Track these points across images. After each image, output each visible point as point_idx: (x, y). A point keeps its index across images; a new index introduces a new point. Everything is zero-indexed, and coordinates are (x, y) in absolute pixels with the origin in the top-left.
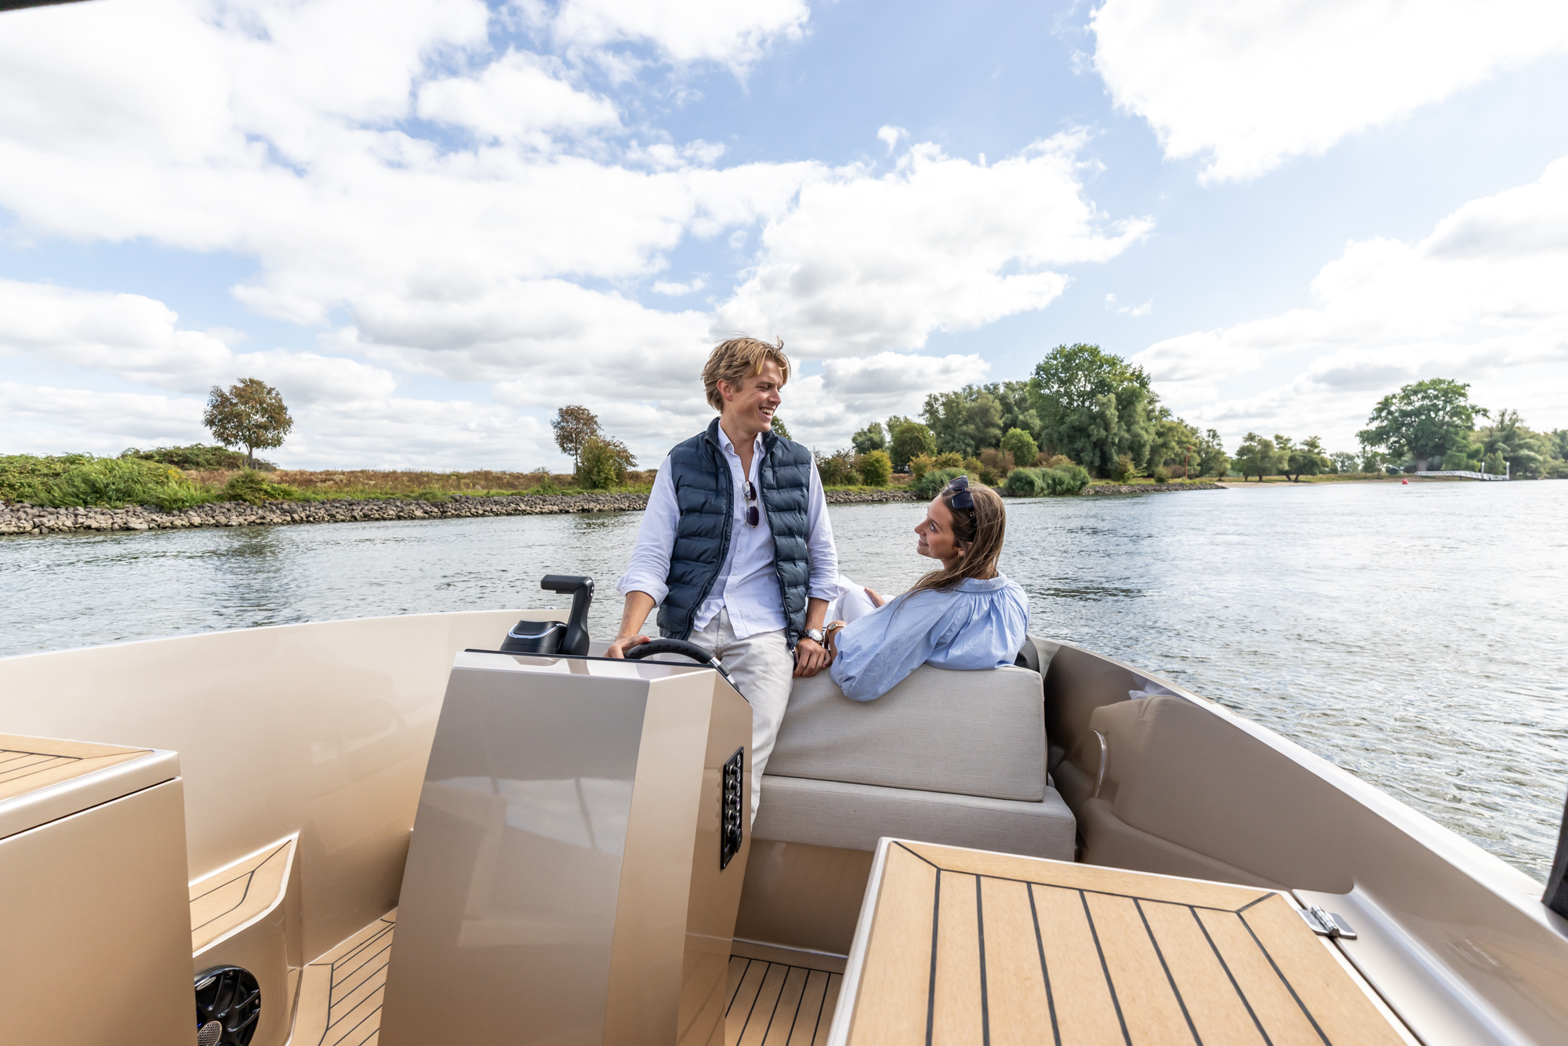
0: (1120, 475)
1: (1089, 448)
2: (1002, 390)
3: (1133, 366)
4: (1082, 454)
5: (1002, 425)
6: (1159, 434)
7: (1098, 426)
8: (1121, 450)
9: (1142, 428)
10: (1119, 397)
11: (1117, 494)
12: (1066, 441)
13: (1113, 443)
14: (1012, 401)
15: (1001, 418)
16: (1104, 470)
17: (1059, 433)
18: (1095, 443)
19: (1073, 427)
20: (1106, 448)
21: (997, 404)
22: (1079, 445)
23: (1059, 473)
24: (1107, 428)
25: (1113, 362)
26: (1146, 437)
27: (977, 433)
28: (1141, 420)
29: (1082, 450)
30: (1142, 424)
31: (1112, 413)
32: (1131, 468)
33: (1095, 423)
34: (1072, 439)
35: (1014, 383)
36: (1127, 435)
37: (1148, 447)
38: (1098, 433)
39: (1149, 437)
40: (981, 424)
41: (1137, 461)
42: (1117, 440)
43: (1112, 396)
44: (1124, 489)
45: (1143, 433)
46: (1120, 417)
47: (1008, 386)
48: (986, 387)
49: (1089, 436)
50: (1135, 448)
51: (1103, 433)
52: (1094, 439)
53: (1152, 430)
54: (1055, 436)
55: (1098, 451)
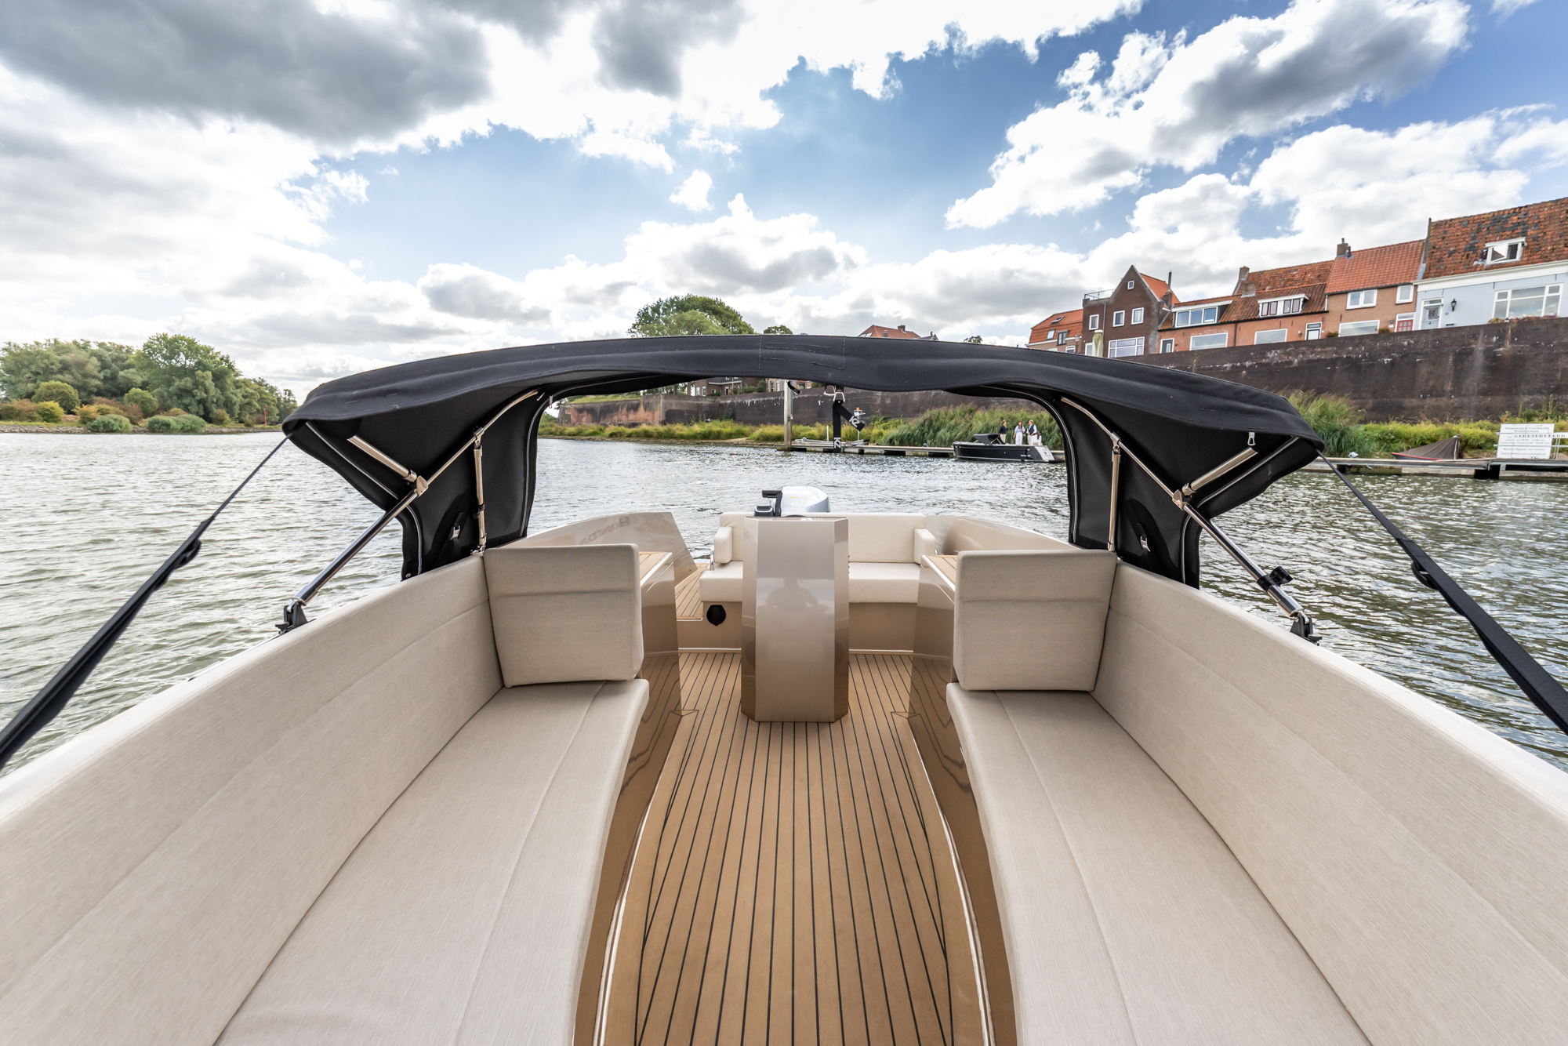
0: (220, 421)
1: (195, 403)
2: (94, 347)
3: (222, 354)
4: (189, 407)
5: (102, 378)
6: (245, 397)
7: (201, 390)
8: (218, 406)
9: (233, 393)
10: (214, 374)
11: (222, 433)
12: (175, 398)
13: (213, 402)
14: (109, 359)
15: (99, 372)
16: (207, 417)
17: (169, 392)
18: (198, 401)
19: (180, 389)
20: (207, 405)
21: (94, 360)
22: (186, 401)
23: (184, 421)
24: (206, 392)
25: (208, 350)
26: (235, 399)
27: (76, 383)
28: (232, 389)
29: (189, 405)
30: (232, 391)
31: (209, 383)
32: (227, 417)
33: (197, 388)
34: (179, 397)
35: (107, 343)
36: (222, 398)
37: (238, 405)
38: (200, 394)
39: (238, 398)
40: (78, 375)
41: (230, 412)
42: (215, 400)
43: (209, 373)
44: (224, 430)
45: (233, 396)
46: (216, 386)
47: (101, 345)
48: (75, 342)
49: (194, 396)
50: (228, 405)
51: (204, 395)
52: (198, 398)
53: (240, 395)
54: (165, 394)
55: (201, 406)
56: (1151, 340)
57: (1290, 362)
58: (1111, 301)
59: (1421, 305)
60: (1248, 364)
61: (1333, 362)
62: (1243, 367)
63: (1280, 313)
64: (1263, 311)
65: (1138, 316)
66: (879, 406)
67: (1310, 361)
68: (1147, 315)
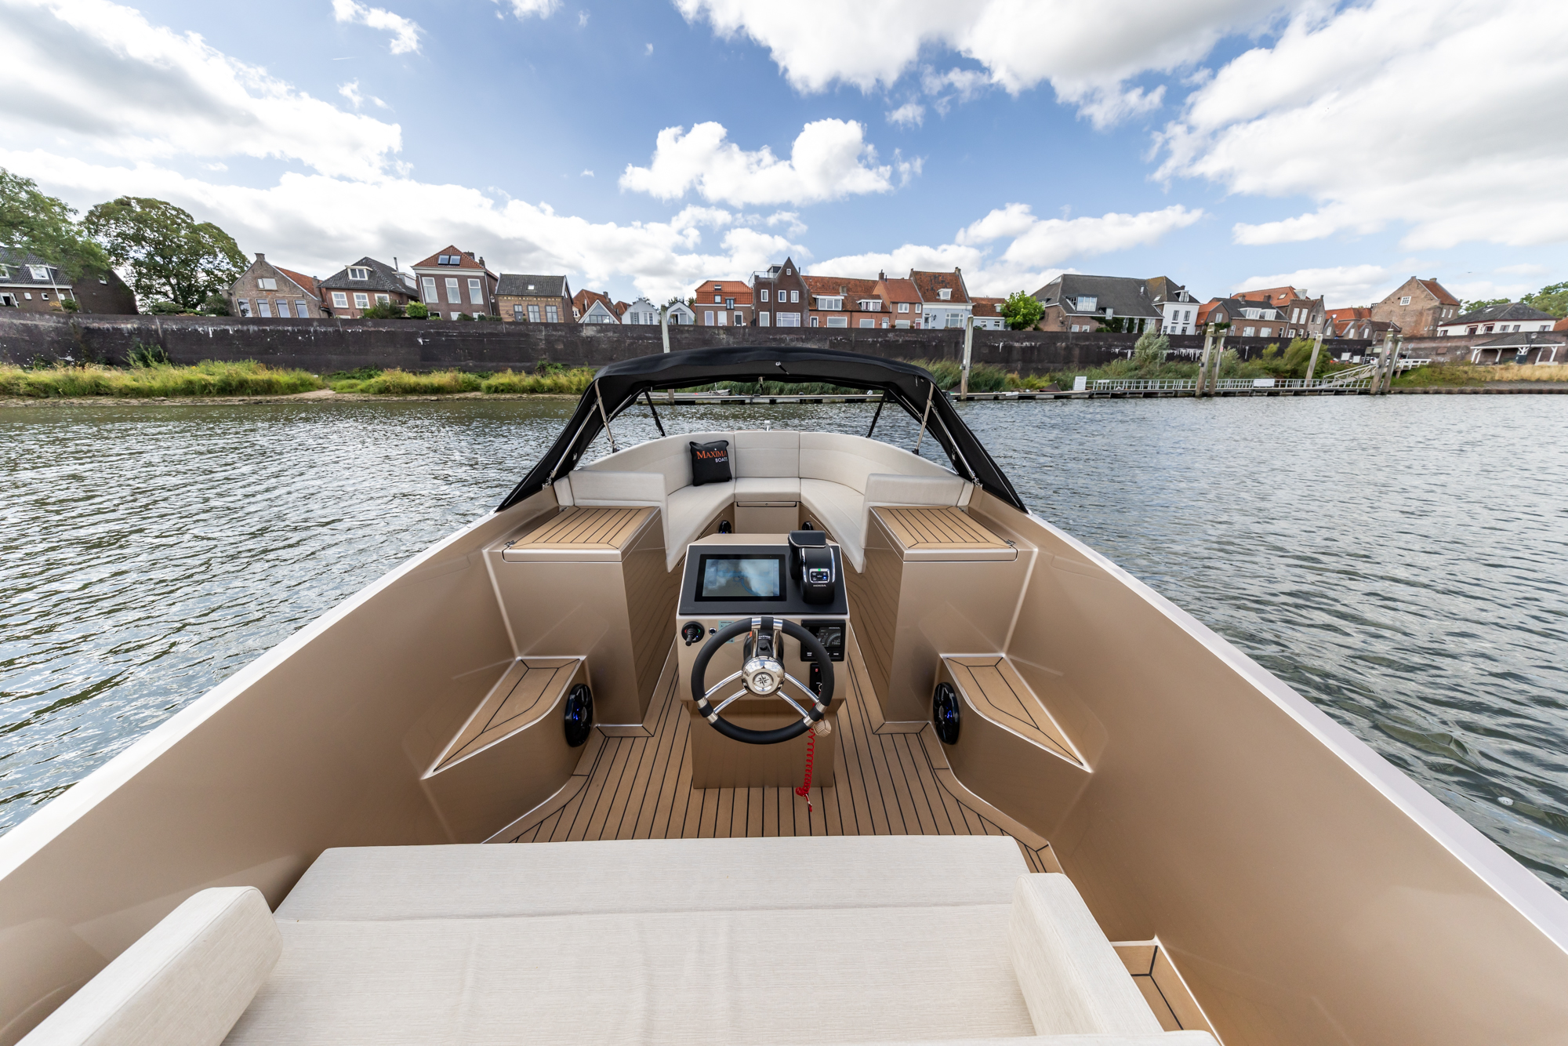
56: (804, 316)
57: (898, 341)
58: (776, 281)
59: (924, 316)
60: (880, 340)
61: (915, 342)
62: (877, 342)
63: (871, 310)
64: (863, 308)
65: (795, 297)
66: (544, 351)
67: (906, 341)
68: (801, 296)
